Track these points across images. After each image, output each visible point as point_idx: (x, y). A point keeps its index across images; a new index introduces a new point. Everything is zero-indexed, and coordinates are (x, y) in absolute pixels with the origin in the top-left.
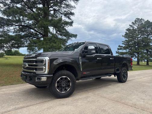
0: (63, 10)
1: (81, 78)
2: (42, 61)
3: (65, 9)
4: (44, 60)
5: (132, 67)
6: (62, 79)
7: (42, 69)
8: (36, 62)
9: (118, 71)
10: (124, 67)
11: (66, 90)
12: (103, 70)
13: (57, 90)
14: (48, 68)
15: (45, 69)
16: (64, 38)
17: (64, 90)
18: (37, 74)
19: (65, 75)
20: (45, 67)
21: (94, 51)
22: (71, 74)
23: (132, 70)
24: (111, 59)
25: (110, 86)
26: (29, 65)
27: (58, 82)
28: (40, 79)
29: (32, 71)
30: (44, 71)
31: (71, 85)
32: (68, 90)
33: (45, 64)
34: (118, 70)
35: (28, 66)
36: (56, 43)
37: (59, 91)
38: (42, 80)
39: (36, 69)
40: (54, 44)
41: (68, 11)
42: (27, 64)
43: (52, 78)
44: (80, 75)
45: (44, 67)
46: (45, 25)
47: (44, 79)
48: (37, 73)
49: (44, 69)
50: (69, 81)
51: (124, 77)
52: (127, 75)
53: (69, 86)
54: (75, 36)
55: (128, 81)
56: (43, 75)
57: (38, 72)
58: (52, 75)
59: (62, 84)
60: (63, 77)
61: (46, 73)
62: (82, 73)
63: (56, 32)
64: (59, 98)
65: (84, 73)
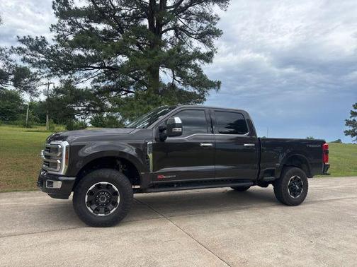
0: (196, 26)
1: (151, 188)
2: (57, 149)
3: (199, 23)
4: (60, 146)
6: (98, 186)
7: (55, 165)
8: (50, 150)
10: (295, 166)
11: (107, 211)
13: (89, 208)
14: (66, 164)
15: (61, 164)
18: (49, 174)
20: (61, 160)
21: (178, 129)
24: (246, 145)
27: (91, 193)
30: (58, 170)
31: (118, 202)
32: (111, 212)
33: (61, 155)
37: (92, 211)
38: (54, 187)
39: (49, 164)
41: (207, 27)
43: (72, 184)
45: (59, 162)
47: (57, 185)
48: (50, 172)
49: (58, 166)
50: (115, 193)
51: (295, 192)
53: (114, 204)
54: (217, 85)
56: (56, 177)
57: (51, 170)
58: (74, 179)
59: (99, 197)
60: (101, 183)
61: (62, 173)
62: (154, 177)
63: (174, 78)
64: (93, 227)
65: (159, 177)
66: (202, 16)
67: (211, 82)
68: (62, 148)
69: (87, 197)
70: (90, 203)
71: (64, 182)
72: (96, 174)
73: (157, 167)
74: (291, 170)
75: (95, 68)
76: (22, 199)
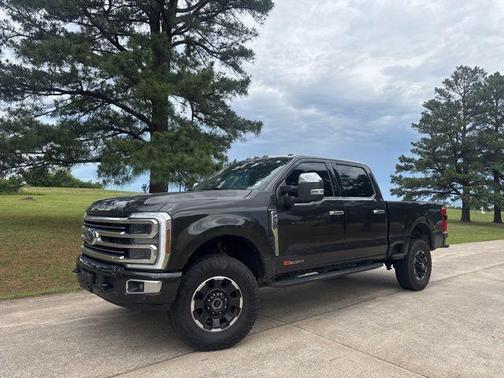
1: (277, 280)
2: (146, 227)
3: (221, 38)
4: (155, 222)
5: (445, 236)
6: (211, 284)
7: (146, 254)
8: (127, 228)
9: (399, 252)
10: (419, 237)
11: (224, 322)
12: (348, 251)
13: (197, 322)
14: (167, 252)
15: (157, 253)
16: (221, 132)
17: (218, 324)
18: (130, 269)
19: (222, 271)
20: (158, 245)
21: (320, 191)
22: (243, 268)
23: (447, 246)
24: (375, 211)
25: (371, 306)
26: (103, 238)
27: (199, 296)
28: (138, 286)
29: (113, 258)
30: (152, 260)
31: (241, 306)
32: (231, 324)
33: (158, 236)
34: (399, 249)
35: (99, 239)
36: (192, 151)
37: (201, 326)
38: (145, 291)
39: (126, 253)
40: (186, 155)
41: (232, 44)
42: (97, 235)
43: (178, 284)
44: (271, 270)
45: (155, 248)
46: (156, 91)
47: (152, 287)
48: (129, 266)
49: (153, 254)
50: (235, 294)
51: (420, 271)
52: (429, 264)
53: (233, 309)
54: (256, 127)
55: (434, 283)
56: (149, 274)
57: (134, 263)
58: (180, 274)
59: (212, 301)
60: (216, 278)
61: (160, 266)
62: (280, 263)
63: (194, 115)
64: (202, 351)
65: (285, 263)
66: (232, 28)
67: (249, 122)
68: (159, 225)
69: (193, 303)
70: (198, 312)
72: (207, 263)
74: (416, 243)
75: (64, 92)
76: (20, 314)
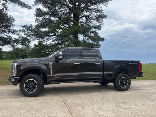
5: (142, 73)
14: (16, 72)
15: (14, 72)
19: (32, 78)
20: (14, 70)
21: (61, 57)
24: (96, 63)
30: (13, 74)
31: (37, 87)
32: (34, 91)
37: (27, 91)
43: (18, 80)
56: (13, 77)
59: (29, 85)
60: (30, 79)
61: (15, 75)
62: (53, 77)
63: (84, 38)
65: (55, 77)
68: (14, 66)
69: (25, 85)
70: (26, 87)
71: (15, 79)
72: (28, 76)
73: (54, 73)
74: (121, 75)
75: (51, 36)
